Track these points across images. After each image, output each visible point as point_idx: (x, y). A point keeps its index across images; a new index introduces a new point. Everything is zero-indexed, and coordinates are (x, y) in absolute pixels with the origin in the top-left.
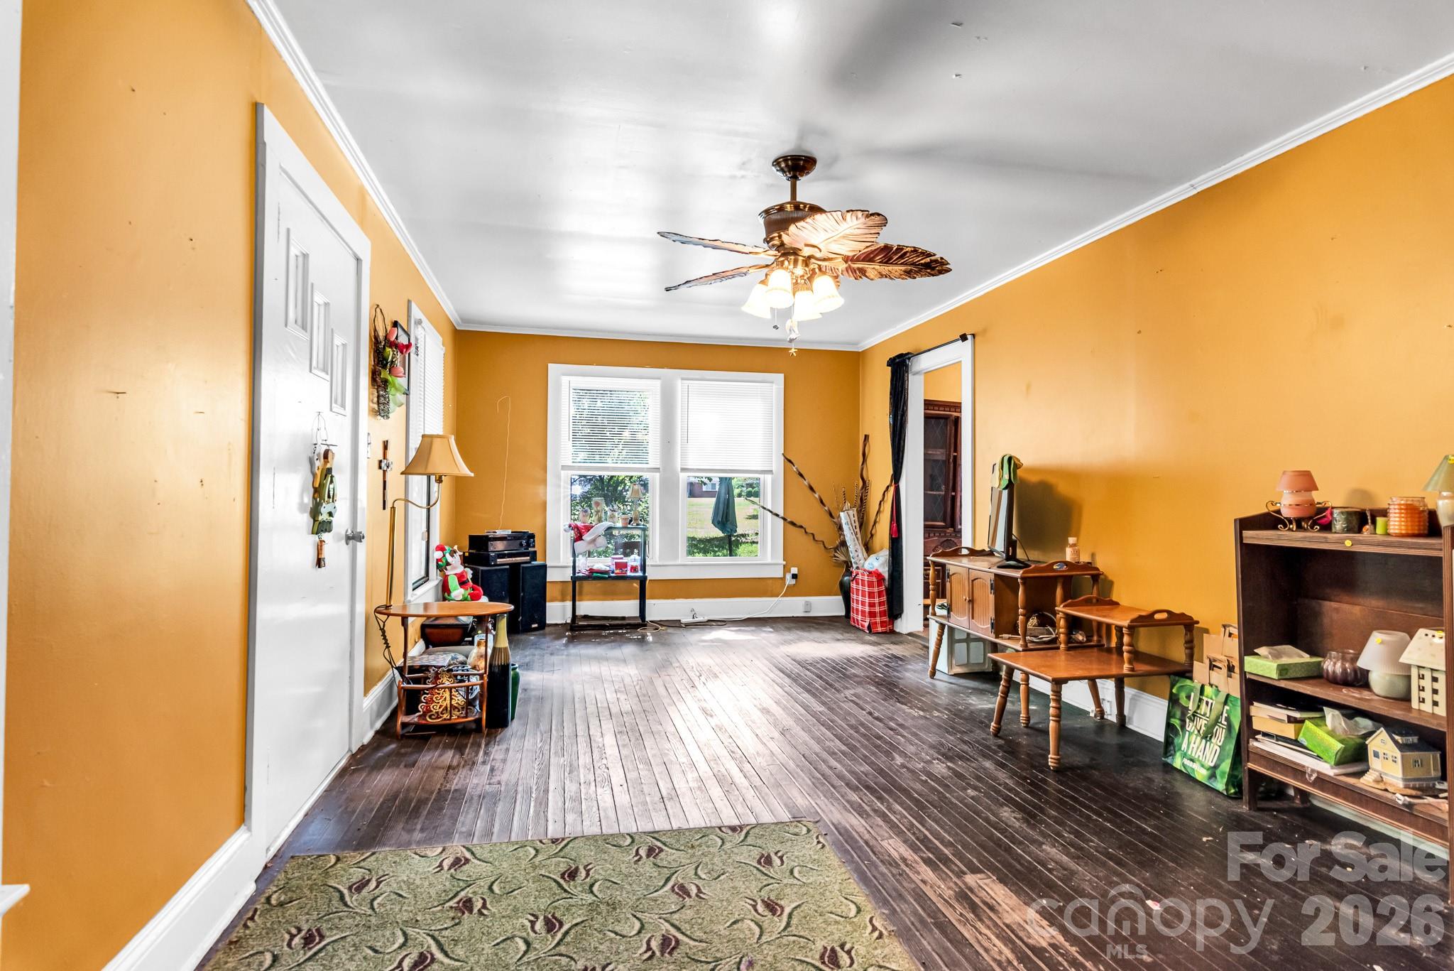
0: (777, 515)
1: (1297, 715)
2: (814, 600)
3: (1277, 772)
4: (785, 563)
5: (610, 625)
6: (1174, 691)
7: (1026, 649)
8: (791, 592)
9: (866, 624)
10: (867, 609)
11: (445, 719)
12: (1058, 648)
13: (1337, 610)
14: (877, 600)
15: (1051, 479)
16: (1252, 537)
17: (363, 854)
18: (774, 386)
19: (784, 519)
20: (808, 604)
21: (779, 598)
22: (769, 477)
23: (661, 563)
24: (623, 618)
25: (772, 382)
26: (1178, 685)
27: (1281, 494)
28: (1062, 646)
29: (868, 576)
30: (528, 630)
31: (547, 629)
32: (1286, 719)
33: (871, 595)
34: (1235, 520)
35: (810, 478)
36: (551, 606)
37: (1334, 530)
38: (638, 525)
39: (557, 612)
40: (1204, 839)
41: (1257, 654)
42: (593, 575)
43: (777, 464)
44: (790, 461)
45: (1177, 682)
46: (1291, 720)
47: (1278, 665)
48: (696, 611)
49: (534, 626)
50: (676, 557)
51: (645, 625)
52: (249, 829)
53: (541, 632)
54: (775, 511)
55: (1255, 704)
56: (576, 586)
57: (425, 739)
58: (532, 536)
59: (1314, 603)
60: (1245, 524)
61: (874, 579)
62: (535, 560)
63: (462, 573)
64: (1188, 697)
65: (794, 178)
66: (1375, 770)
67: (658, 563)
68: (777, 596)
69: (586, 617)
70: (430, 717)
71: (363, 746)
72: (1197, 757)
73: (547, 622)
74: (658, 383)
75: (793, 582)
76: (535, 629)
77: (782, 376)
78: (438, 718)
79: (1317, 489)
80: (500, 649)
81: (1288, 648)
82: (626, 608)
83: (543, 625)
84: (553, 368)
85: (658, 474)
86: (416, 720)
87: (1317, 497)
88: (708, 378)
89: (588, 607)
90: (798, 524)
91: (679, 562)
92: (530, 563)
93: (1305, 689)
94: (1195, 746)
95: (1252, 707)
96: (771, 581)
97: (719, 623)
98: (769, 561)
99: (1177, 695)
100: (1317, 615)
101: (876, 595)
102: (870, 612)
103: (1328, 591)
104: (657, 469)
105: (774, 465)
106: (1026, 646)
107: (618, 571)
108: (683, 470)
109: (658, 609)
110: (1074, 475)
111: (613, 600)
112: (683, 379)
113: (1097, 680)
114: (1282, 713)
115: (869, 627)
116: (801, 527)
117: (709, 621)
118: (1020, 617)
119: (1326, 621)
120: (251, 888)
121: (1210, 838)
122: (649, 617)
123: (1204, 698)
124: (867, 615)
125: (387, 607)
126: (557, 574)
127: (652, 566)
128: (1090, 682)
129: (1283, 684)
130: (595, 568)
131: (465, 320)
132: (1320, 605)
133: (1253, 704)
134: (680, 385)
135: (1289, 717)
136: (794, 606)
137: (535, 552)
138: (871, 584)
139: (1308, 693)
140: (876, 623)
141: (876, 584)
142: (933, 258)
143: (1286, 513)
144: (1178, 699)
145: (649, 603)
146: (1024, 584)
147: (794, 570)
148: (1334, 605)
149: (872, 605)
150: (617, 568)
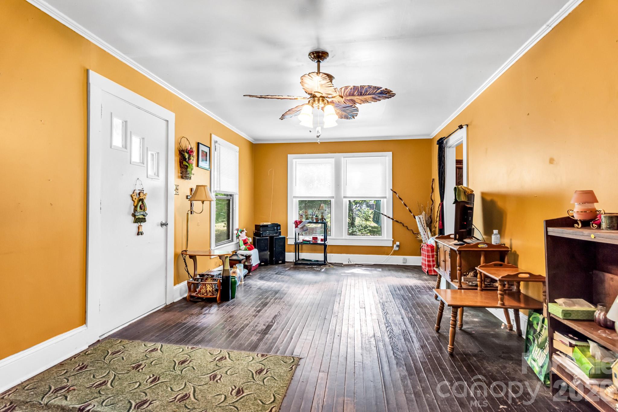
0: (389, 217)
1: (573, 342)
2: (408, 257)
3: (564, 376)
4: (393, 239)
5: (310, 263)
6: (531, 319)
7: (461, 288)
8: (396, 253)
9: (426, 271)
10: (427, 263)
11: (205, 296)
12: (477, 289)
13: (612, 279)
14: (431, 259)
15: (495, 199)
16: (555, 232)
17: (129, 341)
18: (387, 158)
19: (393, 219)
20: (404, 259)
21: (389, 256)
22: (385, 200)
23: (335, 238)
24: (317, 261)
25: (386, 156)
26: (533, 316)
27: (574, 206)
28: (479, 288)
29: (427, 247)
30: (277, 263)
31: (286, 264)
32: (568, 344)
33: (428, 256)
34: (544, 221)
35: (405, 200)
36: (287, 254)
37: (601, 228)
38: (322, 221)
39: (290, 257)
40: (501, 407)
41: (556, 302)
42: (305, 242)
43: (389, 194)
44: (395, 192)
45: (532, 314)
46: (571, 345)
47: (563, 311)
48: (350, 260)
49: (280, 262)
50: (342, 236)
51: (326, 265)
52: (87, 326)
53: (283, 265)
54: (388, 216)
55: (556, 332)
56: (298, 247)
57: (195, 302)
58: (280, 225)
59: (601, 274)
60: (550, 223)
61: (430, 249)
62: (280, 235)
63: (246, 239)
64: (538, 324)
65: (319, 62)
66: (615, 386)
67: (334, 238)
68: (388, 254)
69: (303, 260)
70: (200, 294)
71: (173, 302)
72: (536, 359)
73: (286, 261)
74: (333, 160)
75: (397, 249)
76: (280, 263)
77: (391, 153)
78: (203, 294)
79: (597, 202)
80: (226, 270)
81: (582, 301)
82: (319, 257)
83: (284, 262)
84: (290, 156)
85: (334, 199)
86: (195, 295)
87: (597, 206)
88: (355, 156)
89: (304, 255)
90: (400, 222)
91: (344, 238)
92: (278, 236)
93: (575, 327)
94: (537, 353)
95: (554, 334)
96: (386, 248)
97: (360, 266)
98: (386, 239)
99: (532, 322)
100: (602, 281)
101: (431, 256)
102: (428, 265)
103: (610, 267)
104: (333, 197)
105: (387, 193)
106: (461, 286)
107: (313, 241)
108: (344, 197)
109: (333, 258)
110: (504, 196)
111: (315, 253)
112: (344, 157)
113: (509, 309)
114: (567, 340)
115: (427, 272)
116: (401, 223)
117: (356, 264)
118: (458, 271)
119: (607, 285)
120: (86, 347)
121: (505, 407)
122: (329, 261)
123: (544, 325)
124: (427, 266)
125: (186, 251)
126: (290, 241)
127: (329, 239)
128: (505, 310)
129: (566, 322)
130: (304, 239)
131: (255, 140)
132: (604, 276)
133: (555, 332)
134: (343, 160)
135: (570, 343)
136: (398, 260)
137: (280, 232)
138: (428, 251)
139: (576, 329)
140: (431, 270)
141: (430, 251)
142: (381, 89)
143: (577, 217)
144: (533, 324)
145: (328, 255)
146: (460, 254)
147: (398, 243)
148: (610, 276)
149: (429, 261)
150: (313, 239)
